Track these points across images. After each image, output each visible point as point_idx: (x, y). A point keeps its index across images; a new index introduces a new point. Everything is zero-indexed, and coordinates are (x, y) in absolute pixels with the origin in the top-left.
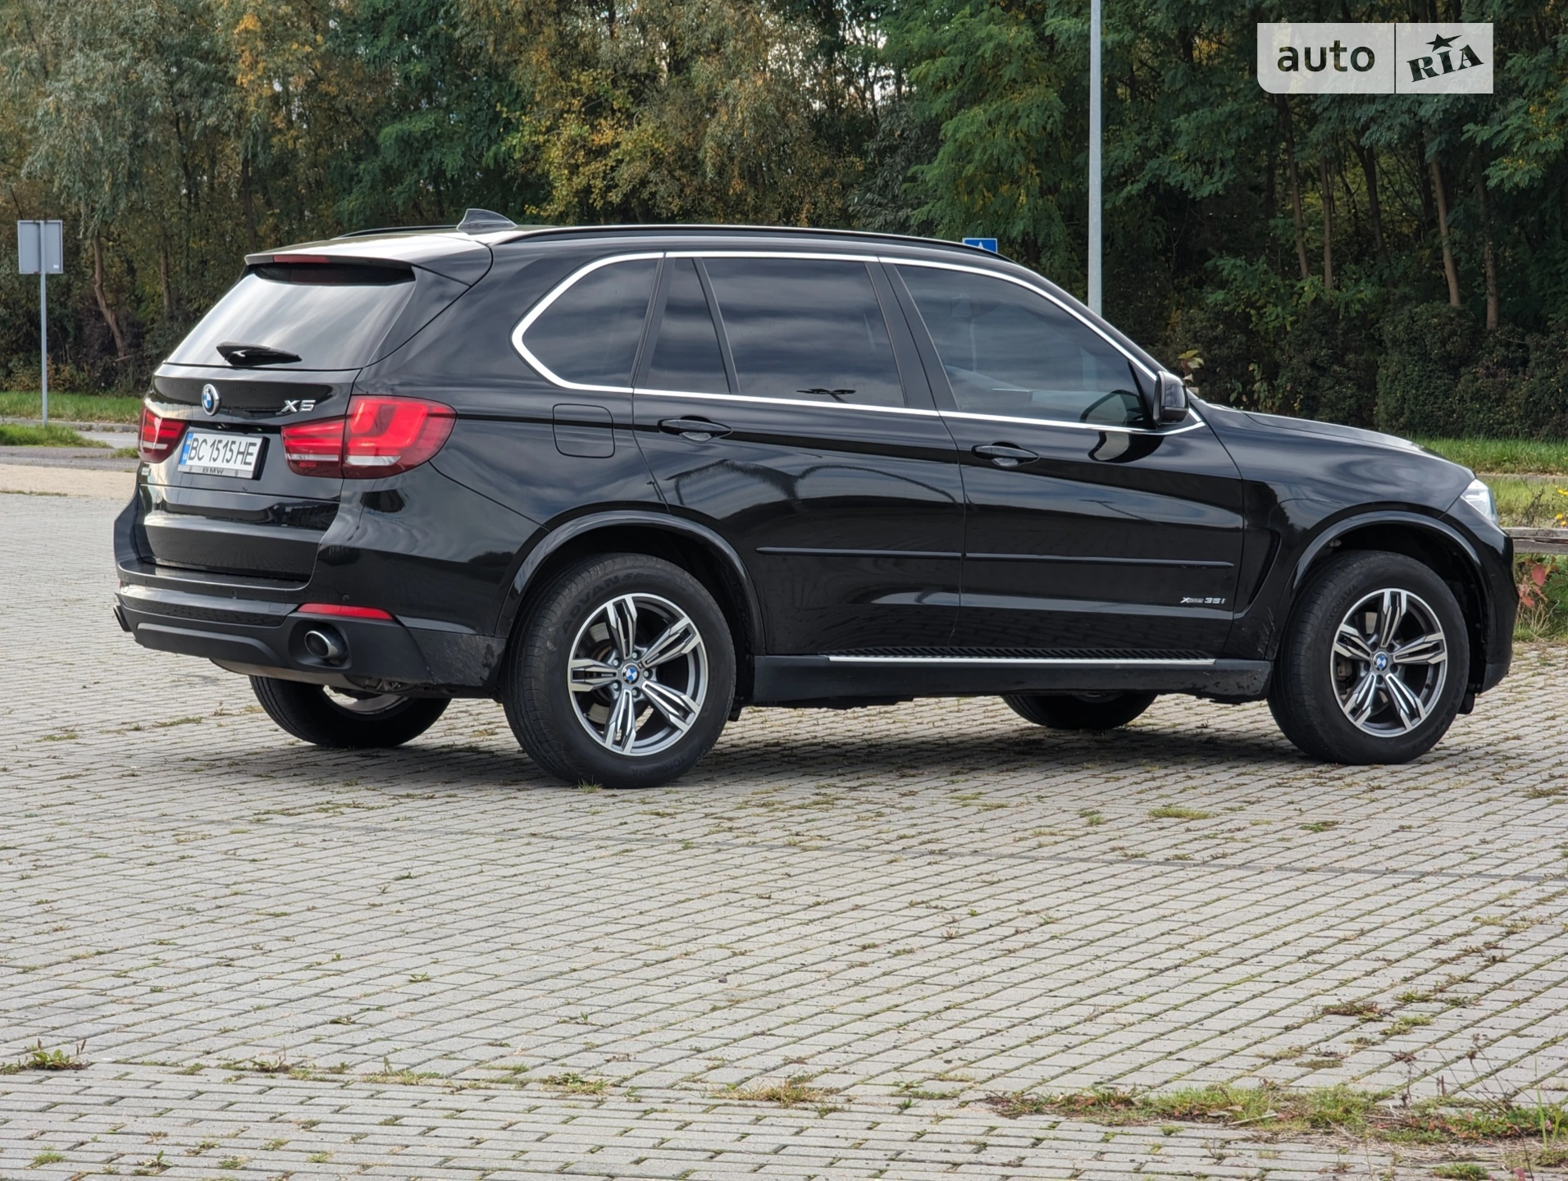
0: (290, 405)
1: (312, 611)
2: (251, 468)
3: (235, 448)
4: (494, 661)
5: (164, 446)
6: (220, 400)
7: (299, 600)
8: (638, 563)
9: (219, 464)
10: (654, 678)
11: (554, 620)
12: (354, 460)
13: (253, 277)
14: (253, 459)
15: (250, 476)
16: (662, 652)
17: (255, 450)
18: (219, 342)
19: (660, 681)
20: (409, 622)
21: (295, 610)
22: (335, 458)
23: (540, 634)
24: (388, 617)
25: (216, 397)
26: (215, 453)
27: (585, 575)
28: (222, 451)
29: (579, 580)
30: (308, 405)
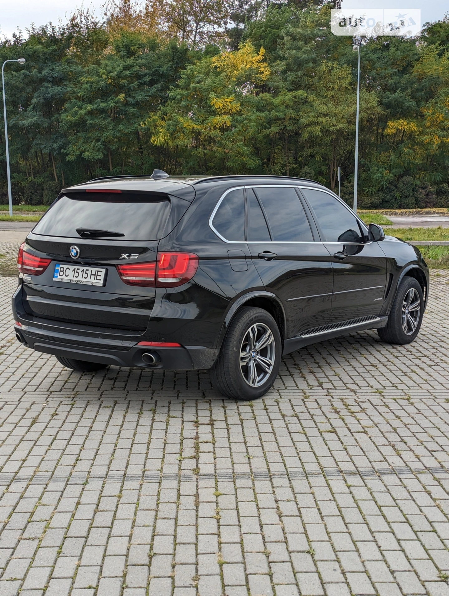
0: (124, 256)
1: (143, 345)
2: (102, 281)
3: (89, 272)
4: (215, 358)
5: (41, 269)
6: (80, 252)
7: (139, 340)
8: (258, 312)
9: (79, 279)
10: (259, 355)
11: (235, 339)
12: (161, 280)
13: (65, 198)
14: (102, 278)
15: (101, 285)
16: (262, 345)
17: (103, 274)
18: (77, 228)
19: (261, 355)
20: (187, 347)
21: (136, 344)
22: (152, 279)
23: (231, 345)
24: (179, 345)
25: (79, 251)
26: (76, 274)
27: (242, 318)
28: (81, 274)
29: (241, 321)
30: (135, 256)
